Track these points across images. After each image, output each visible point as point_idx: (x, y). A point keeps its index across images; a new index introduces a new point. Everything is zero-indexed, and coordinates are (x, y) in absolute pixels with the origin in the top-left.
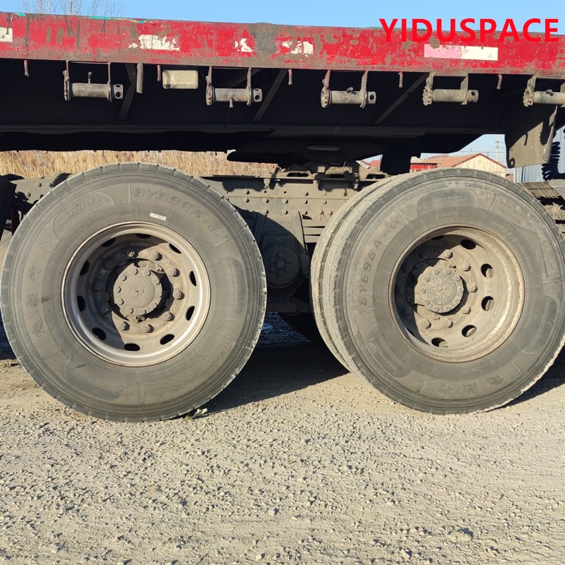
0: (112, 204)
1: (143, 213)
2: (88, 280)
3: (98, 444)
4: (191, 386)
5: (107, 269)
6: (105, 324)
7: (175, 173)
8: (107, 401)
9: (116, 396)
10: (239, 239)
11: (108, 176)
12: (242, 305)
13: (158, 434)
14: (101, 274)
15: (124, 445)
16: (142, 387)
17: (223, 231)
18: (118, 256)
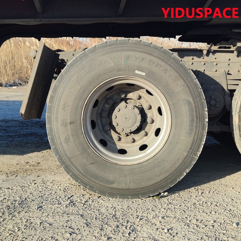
0: (112, 64)
1: (131, 70)
2: (98, 111)
3: (100, 216)
4: (159, 179)
5: (108, 104)
6: (107, 137)
7: (152, 45)
8: (107, 185)
9: (113, 183)
10: (191, 88)
11: (110, 47)
12: (191, 130)
13: (138, 210)
14: (105, 107)
15: (116, 218)
16: (128, 178)
17: (181, 82)
18: (115, 96)
